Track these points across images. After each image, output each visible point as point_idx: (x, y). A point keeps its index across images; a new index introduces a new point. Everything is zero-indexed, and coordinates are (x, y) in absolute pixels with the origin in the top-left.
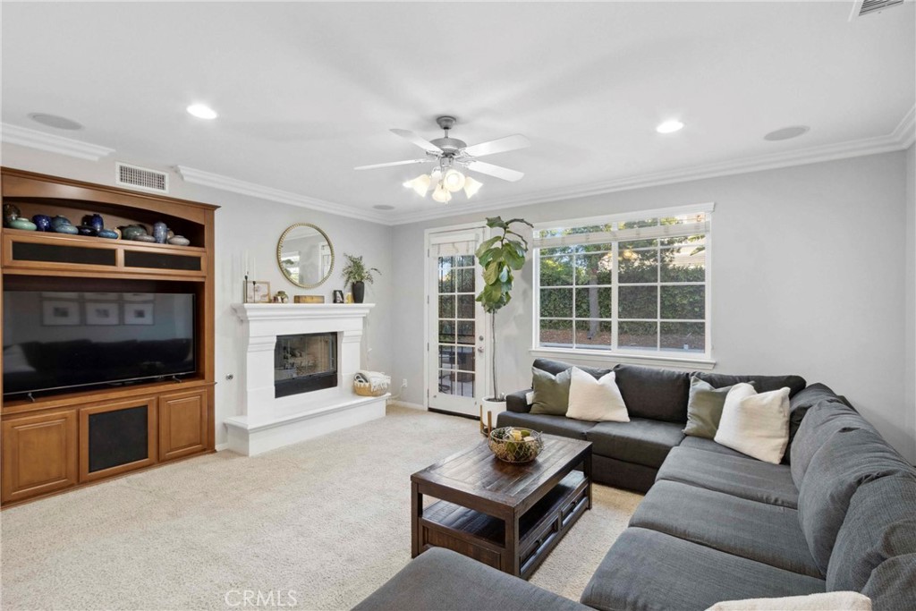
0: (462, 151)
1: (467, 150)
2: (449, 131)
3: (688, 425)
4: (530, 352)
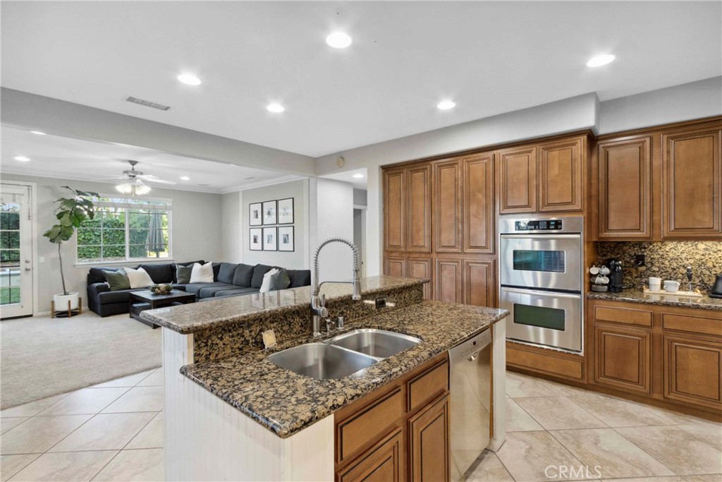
3: (178, 281)
4: (74, 266)
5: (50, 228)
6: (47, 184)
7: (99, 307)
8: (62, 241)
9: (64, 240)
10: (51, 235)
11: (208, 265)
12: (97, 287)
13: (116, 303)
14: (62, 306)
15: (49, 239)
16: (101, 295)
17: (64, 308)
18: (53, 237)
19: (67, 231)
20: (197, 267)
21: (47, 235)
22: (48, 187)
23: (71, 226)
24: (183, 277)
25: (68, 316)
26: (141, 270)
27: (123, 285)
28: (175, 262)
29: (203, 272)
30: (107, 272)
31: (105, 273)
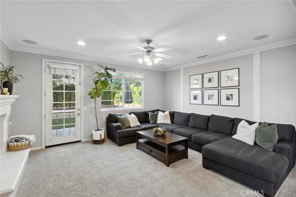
0: (153, 51)
1: (155, 50)
2: (149, 44)
3: (151, 122)
4: (100, 112)
5: (91, 90)
6: (89, 64)
7: (117, 140)
8: (97, 98)
9: (98, 97)
10: (91, 94)
11: (167, 113)
12: (116, 126)
13: (127, 137)
14: (97, 137)
15: (90, 97)
16: (119, 132)
17: (98, 138)
18: (92, 95)
19: (100, 92)
20: (160, 113)
21: (90, 94)
22: (89, 66)
23: (101, 89)
24: (154, 120)
25: (100, 144)
26: (132, 115)
27: (127, 125)
28: (147, 110)
29: (165, 117)
30: (118, 116)
31: (118, 117)
